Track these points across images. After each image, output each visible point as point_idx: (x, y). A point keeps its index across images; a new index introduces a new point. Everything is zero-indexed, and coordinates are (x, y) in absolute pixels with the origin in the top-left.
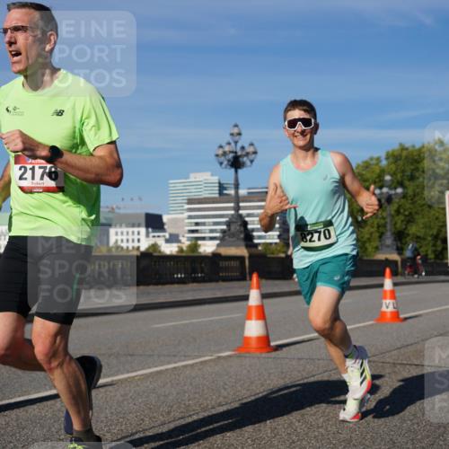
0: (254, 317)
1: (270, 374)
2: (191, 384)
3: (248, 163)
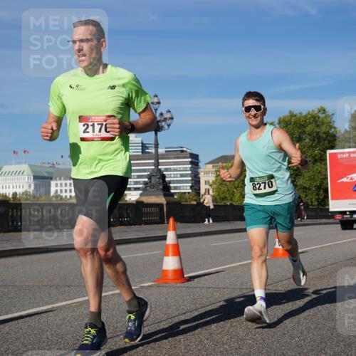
0: (170, 254)
1: (184, 301)
2: (118, 309)
3: (166, 127)
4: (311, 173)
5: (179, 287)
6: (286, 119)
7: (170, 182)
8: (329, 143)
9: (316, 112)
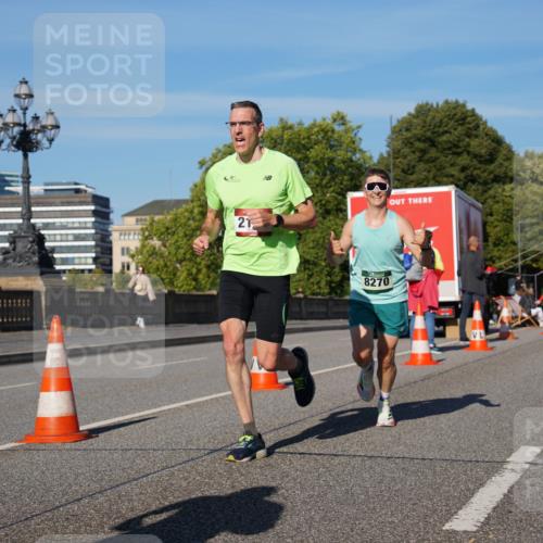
0: (53, 387)
1: (77, 475)
3: (45, 143)
4: (318, 235)
5: (68, 450)
6: (274, 135)
7: (53, 250)
8: (351, 180)
9: (329, 121)
